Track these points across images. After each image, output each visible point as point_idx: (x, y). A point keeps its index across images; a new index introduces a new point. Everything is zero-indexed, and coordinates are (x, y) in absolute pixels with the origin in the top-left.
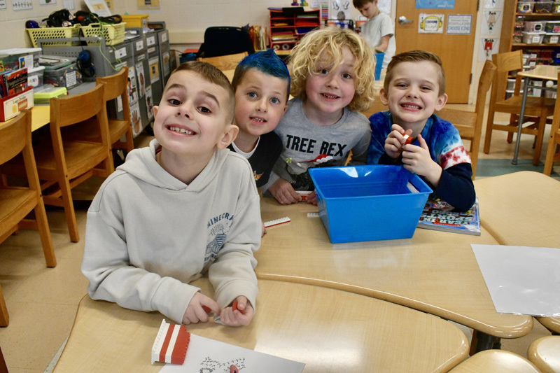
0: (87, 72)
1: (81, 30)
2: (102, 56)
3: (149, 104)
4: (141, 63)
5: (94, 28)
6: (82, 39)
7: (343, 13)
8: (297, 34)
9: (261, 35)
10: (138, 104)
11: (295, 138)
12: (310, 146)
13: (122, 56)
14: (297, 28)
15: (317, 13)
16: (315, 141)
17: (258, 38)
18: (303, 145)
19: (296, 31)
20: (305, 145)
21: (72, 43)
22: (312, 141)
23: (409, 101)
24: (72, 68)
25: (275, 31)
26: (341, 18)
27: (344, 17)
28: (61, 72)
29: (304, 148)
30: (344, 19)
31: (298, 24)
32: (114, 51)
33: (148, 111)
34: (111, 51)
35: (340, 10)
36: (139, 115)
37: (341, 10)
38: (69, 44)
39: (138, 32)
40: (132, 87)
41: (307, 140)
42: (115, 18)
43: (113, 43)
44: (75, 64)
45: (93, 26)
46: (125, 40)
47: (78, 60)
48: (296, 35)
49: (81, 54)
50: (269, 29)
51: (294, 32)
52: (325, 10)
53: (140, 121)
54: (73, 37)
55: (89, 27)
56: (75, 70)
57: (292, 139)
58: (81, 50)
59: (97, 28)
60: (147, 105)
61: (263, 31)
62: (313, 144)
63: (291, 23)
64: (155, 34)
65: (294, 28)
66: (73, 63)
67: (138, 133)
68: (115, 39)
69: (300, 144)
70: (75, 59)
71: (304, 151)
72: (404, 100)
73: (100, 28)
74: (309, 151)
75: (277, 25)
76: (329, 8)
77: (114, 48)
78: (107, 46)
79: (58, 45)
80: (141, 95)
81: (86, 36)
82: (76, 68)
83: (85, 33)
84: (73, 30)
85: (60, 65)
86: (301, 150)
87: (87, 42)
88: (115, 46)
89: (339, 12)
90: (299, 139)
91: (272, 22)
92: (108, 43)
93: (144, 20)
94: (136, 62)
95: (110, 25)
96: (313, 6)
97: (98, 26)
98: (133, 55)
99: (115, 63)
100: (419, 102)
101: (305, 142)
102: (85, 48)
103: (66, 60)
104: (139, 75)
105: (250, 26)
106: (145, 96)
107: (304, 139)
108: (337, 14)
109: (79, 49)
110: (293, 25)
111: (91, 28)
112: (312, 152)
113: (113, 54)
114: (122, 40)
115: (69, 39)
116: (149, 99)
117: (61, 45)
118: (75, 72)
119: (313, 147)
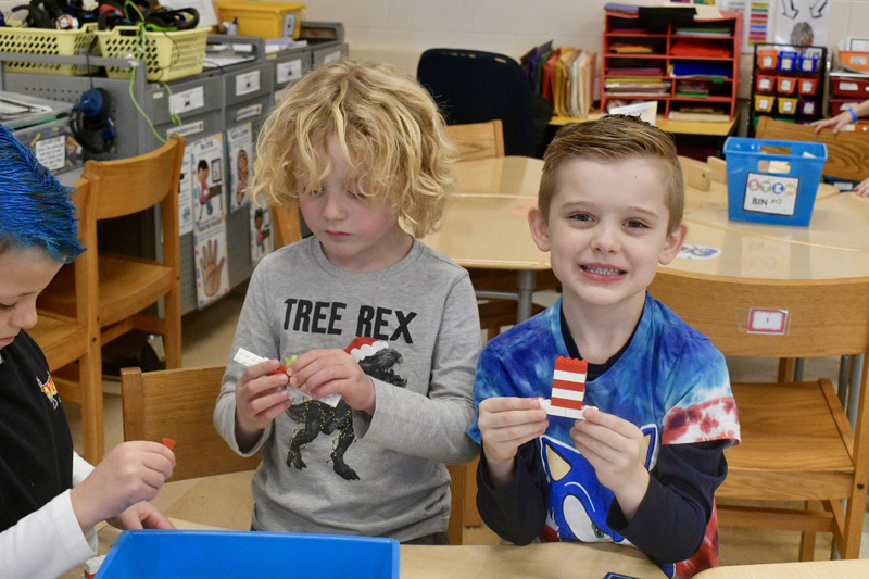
0: (98, 141)
1: (96, 39)
2: (134, 106)
3: (258, 227)
4: (248, 126)
5: (125, 38)
6: (96, 61)
7: (806, 27)
8: (672, 76)
9: (574, 72)
10: (223, 224)
11: (302, 303)
12: (335, 317)
13: (189, 108)
14: (673, 62)
15: (729, 24)
16: (343, 306)
17: (566, 80)
18: (318, 316)
19: (670, 69)
20: (324, 317)
21: (75, 67)
22: (337, 305)
23: (601, 260)
24: (56, 129)
25: (614, 65)
26: (802, 39)
27: (811, 36)
28: (23, 137)
29: (323, 324)
30: (808, 45)
31: (675, 51)
32: (166, 95)
33: (254, 242)
34: (159, 95)
35: (801, 19)
36: (222, 252)
37: (803, 17)
38: (66, 71)
39: (254, 47)
40: (210, 184)
41: (326, 305)
42: (185, 14)
43: (167, 76)
44: (66, 119)
45: (123, 33)
46: (205, 70)
47: (74, 110)
48: (670, 80)
49: (85, 97)
50: (600, 60)
51: (664, 72)
52: (760, 16)
53: (225, 266)
54: (77, 53)
55: (113, 34)
56: (66, 134)
57: (295, 307)
58: (87, 88)
59: (132, 38)
60: (254, 229)
61: (582, 62)
62: (339, 311)
63: (659, 48)
64: (308, 53)
65: (665, 60)
66: (60, 116)
67: (214, 298)
68: (171, 66)
69: (311, 316)
70: (68, 107)
71: (322, 331)
72: (588, 258)
73: (137, 38)
74: (332, 331)
75: (625, 51)
76: (770, 14)
77: (168, 88)
78: (150, 82)
79: (42, 69)
80: (234, 203)
81: (106, 54)
82: (68, 130)
83: (104, 47)
84: (78, 38)
85: (27, 119)
86: (316, 330)
87: (108, 69)
88: (171, 82)
89: (799, 24)
90: (309, 304)
91: (610, 42)
92: (153, 76)
93: (290, 17)
94: (233, 123)
95: (161, 34)
96: (725, 8)
97: (131, 33)
98: (223, 104)
99: (166, 123)
100: (619, 261)
101: (323, 311)
102: (98, 82)
103: (45, 109)
104: (234, 154)
105: (555, 47)
106: (248, 206)
107: (320, 305)
108: (790, 29)
109: (85, 84)
110: (664, 52)
111: (119, 38)
112: (339, 332)
113: (165, 102)
114: (198, 70)
115: (66, 58)
116: (259, 214)
117: (48, 70)
118: (63, 138)
119: (339, 318)
